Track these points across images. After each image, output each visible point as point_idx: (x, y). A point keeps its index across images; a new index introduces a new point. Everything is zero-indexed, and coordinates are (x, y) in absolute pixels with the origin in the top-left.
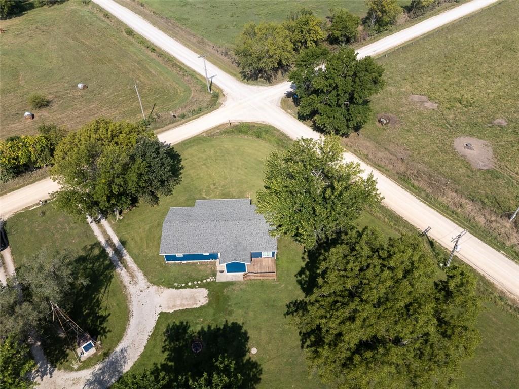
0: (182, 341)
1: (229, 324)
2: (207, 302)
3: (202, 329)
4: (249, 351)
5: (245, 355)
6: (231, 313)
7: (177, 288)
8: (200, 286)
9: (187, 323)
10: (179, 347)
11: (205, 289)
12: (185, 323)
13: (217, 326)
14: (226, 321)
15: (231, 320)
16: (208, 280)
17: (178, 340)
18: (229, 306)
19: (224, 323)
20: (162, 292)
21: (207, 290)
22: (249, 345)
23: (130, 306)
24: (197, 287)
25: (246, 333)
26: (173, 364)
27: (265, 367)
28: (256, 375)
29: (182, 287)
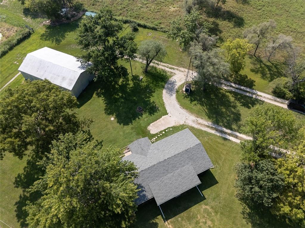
0: (148, 108)
1: (130, 124)
2: (148, 128)
3: (142, 117)
4: (115, 118)
5: (116, 116)
6: (132, 128)
7: (169, 128)
8: (157, 134)
9: (151, 116)
10: (148, 106)
11: (154, 134)
12: (152, 115)
13: (136, 120)
14: (132, 124)
15: (130, 126)
16: (154, 139)
17: (150, 108)
18: (135, 131)
19: (133, 123)
20: (175, 123)
21: (152, 134)
22: (116, 120)
23: (185, 110)
24: (159, 133)
25: (120, 124)
26: (146, 100)
27: (105, 115)
28: (107, 111)
29: (167, 129)
